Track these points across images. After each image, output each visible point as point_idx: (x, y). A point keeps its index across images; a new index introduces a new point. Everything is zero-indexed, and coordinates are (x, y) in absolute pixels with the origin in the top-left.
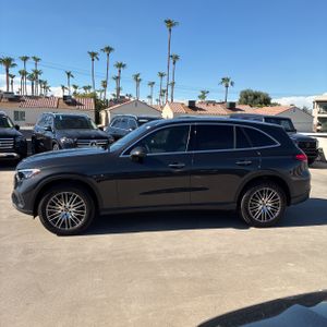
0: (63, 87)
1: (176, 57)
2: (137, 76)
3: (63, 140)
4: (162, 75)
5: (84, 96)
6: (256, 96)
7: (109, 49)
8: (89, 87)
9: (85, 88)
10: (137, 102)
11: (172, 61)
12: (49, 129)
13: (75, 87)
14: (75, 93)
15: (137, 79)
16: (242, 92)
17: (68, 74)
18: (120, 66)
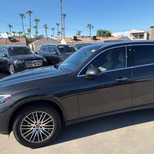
0: (7, 33)
1: (65, 15)
2: (46, 25)
3: (15, 62)
4: (58, 25)
5: (19, 37)
6: (104, 32)
7: (30, 12)
8: (21, 32)
9: (19, 33)
10: (48, 38)
11: (63, 17)
12: (6, 56)
13: (14, 33)
14: (14, 36)
15: (46, 27)
16: (98, 31)
17: (10, 26)
18: (37, 20)
